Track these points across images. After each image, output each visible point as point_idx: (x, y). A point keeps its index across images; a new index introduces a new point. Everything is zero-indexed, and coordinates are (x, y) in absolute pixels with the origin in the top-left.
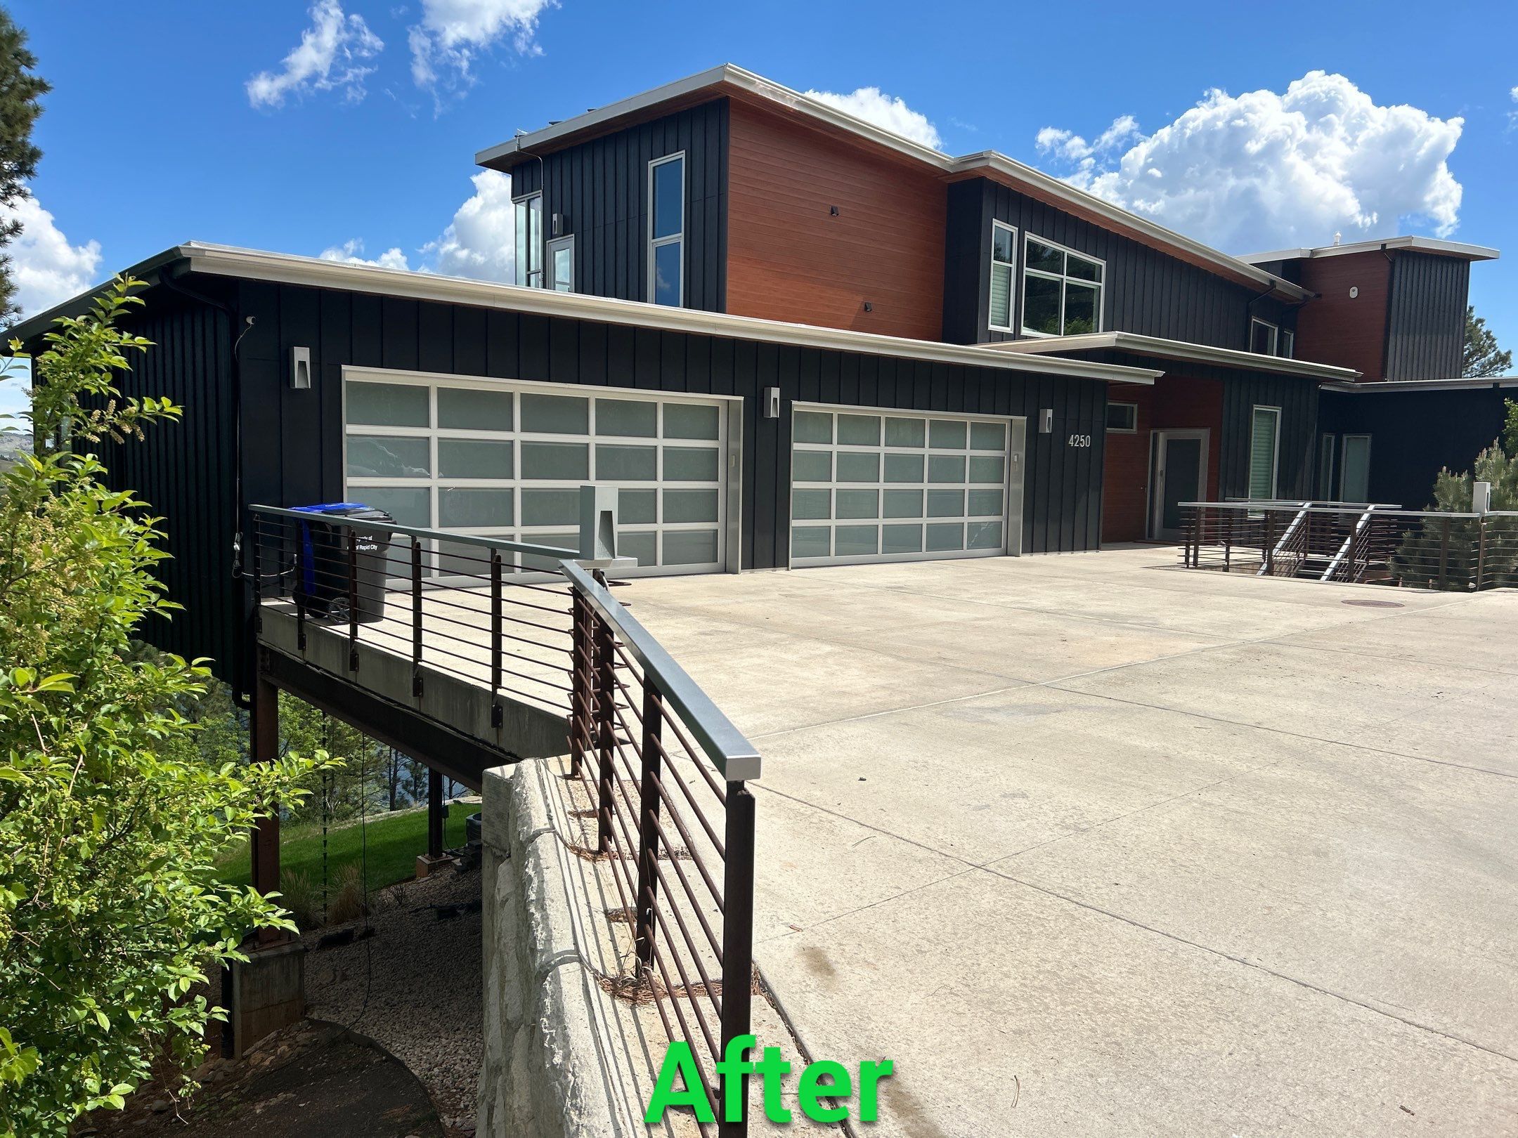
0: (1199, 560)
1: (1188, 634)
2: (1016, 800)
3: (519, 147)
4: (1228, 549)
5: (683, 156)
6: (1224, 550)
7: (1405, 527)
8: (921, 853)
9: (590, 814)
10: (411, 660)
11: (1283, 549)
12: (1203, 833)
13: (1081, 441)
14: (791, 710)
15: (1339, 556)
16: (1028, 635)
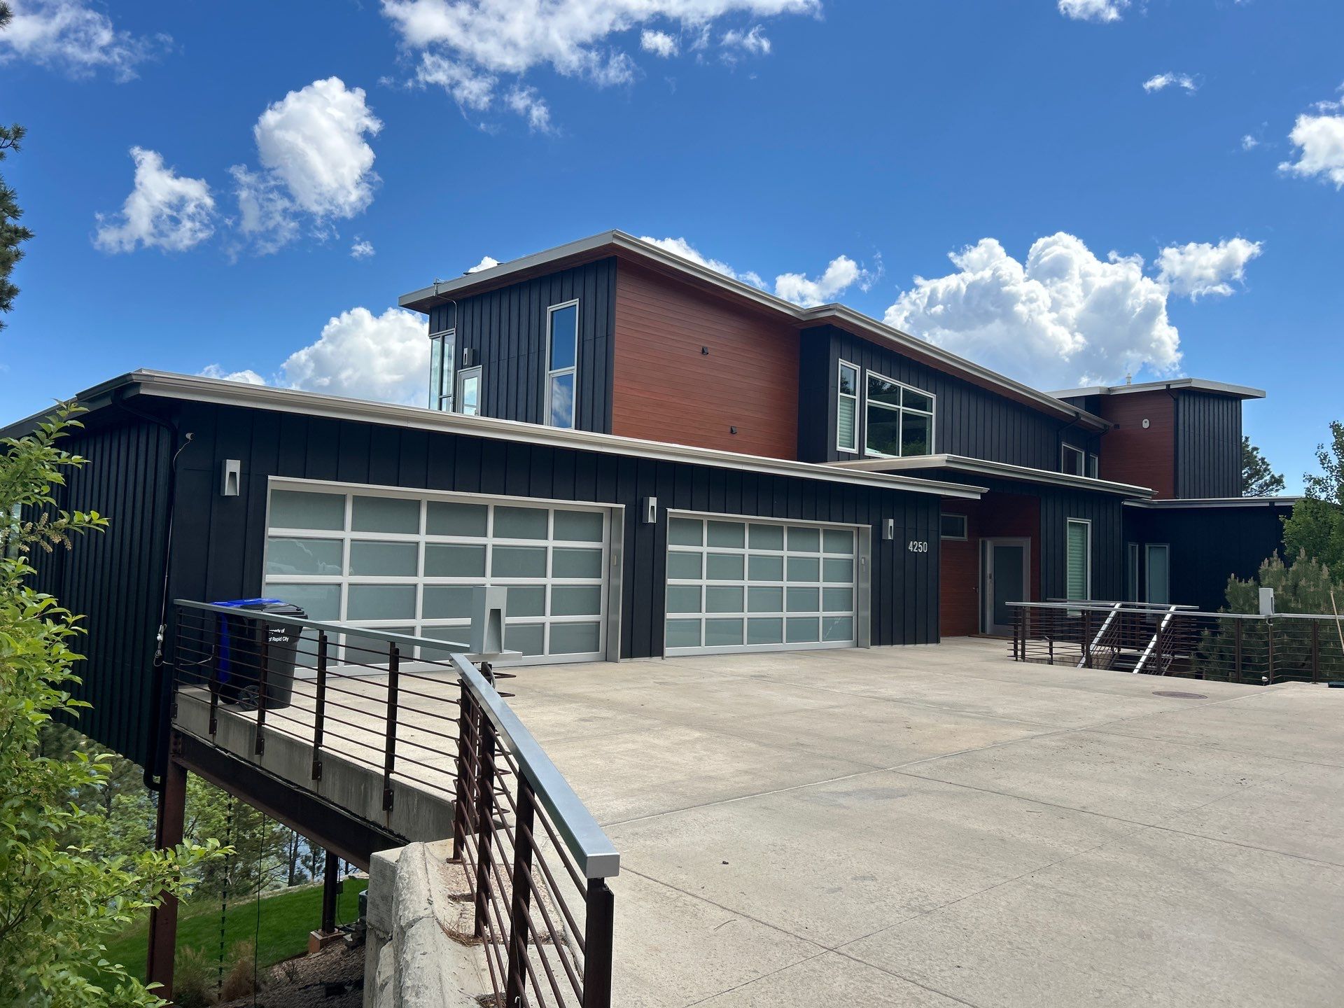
0: (1026, 653)
1: (1019, 723)
2: (867, 882)
3: (437, 292)
4: (1051, 644)
5: (577, 304)
6: (1048, 644)
7: (1202, 626)
8: (778, 936)
9: (468, 898)
10: (312, 745)
11: (1100, 643)
12: (1037, 915)
13: (918, 547)
14: (661, 794)
15: (1148, 651)
16: (876, 722)
